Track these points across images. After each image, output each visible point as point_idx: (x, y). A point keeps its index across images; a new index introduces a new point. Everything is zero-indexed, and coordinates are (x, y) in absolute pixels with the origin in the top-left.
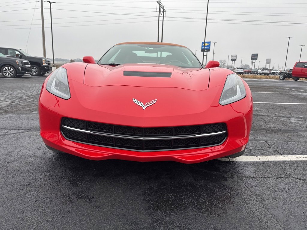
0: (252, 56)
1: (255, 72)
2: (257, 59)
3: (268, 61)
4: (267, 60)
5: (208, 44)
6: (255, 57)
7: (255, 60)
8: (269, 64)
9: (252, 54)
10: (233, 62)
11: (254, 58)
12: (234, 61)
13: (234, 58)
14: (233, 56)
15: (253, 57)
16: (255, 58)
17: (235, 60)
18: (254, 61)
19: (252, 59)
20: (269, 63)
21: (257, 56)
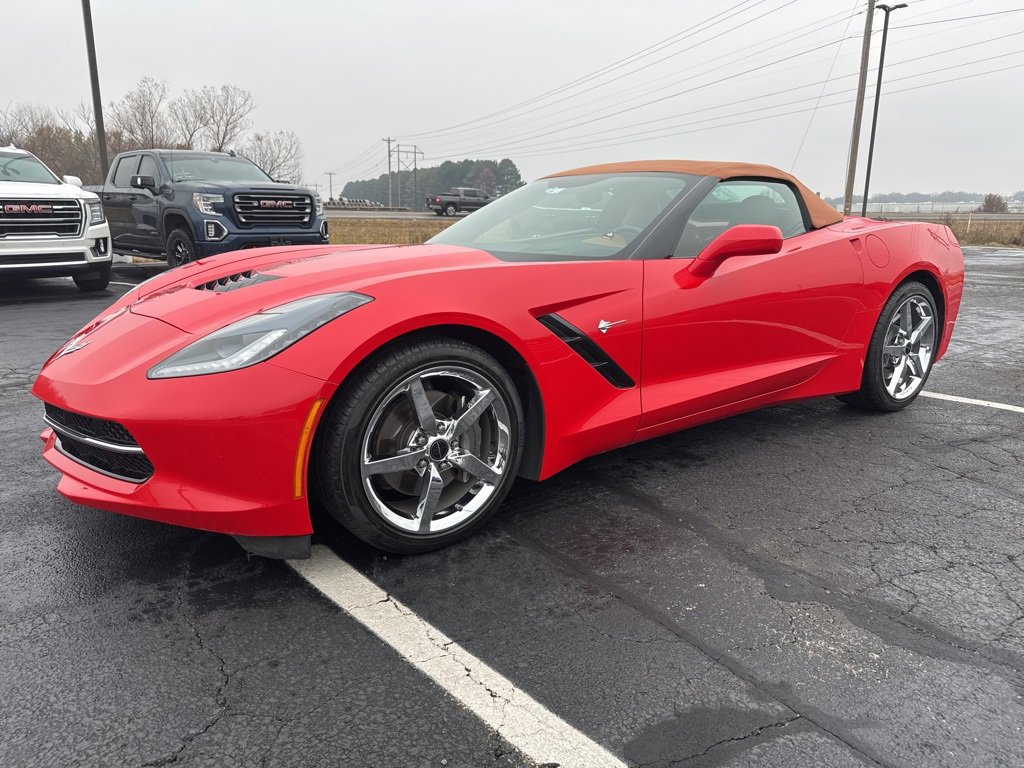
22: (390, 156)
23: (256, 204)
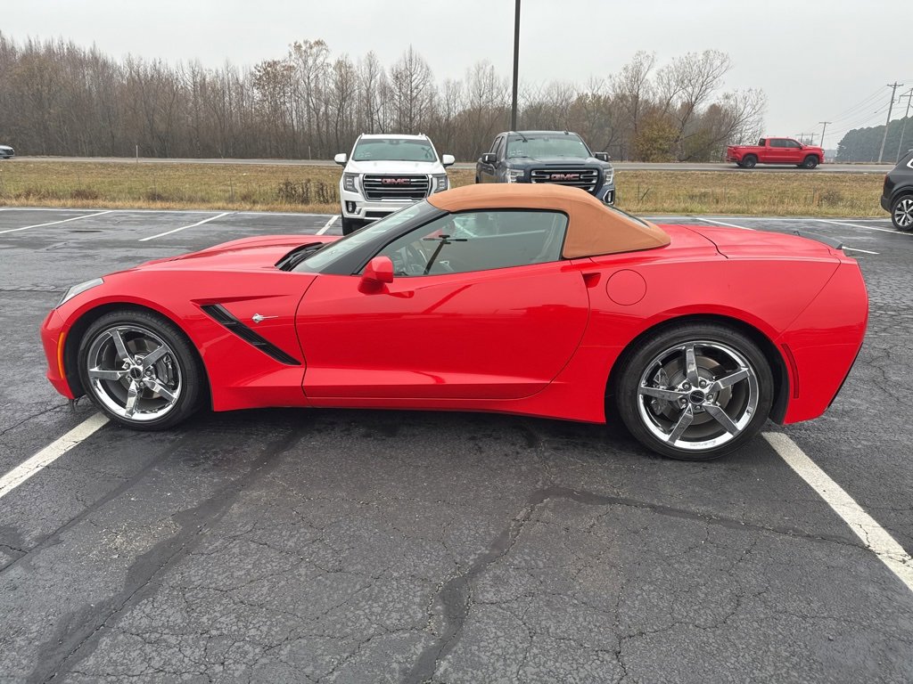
22: (892, 102)
23: (548, 177)
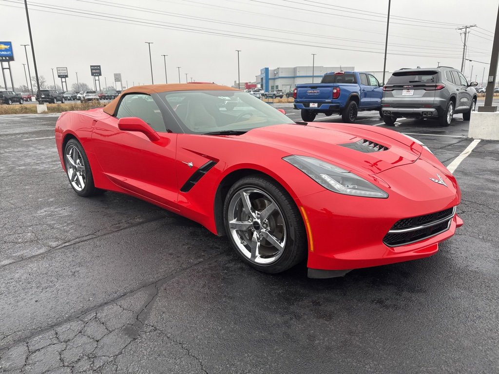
0: (92, 70)
1: (111, 96)
2: (100, 74)
3: (118, 78)
4: (115, 75)
5: (7, 47)
6: (96, 71)
7: (98, 76)
8: (120, 83)
9: (91, 66)
10: (63, 80)
11: (95, 73)
12: (64, 77)
13: (63, 73)
14: (61, 69)
15: (94, 71)
16: (97, 73)
17: (67, 76)
18: (97, 78)
19: (92, 74)
20: (119, 81)
21: (100, 69)
